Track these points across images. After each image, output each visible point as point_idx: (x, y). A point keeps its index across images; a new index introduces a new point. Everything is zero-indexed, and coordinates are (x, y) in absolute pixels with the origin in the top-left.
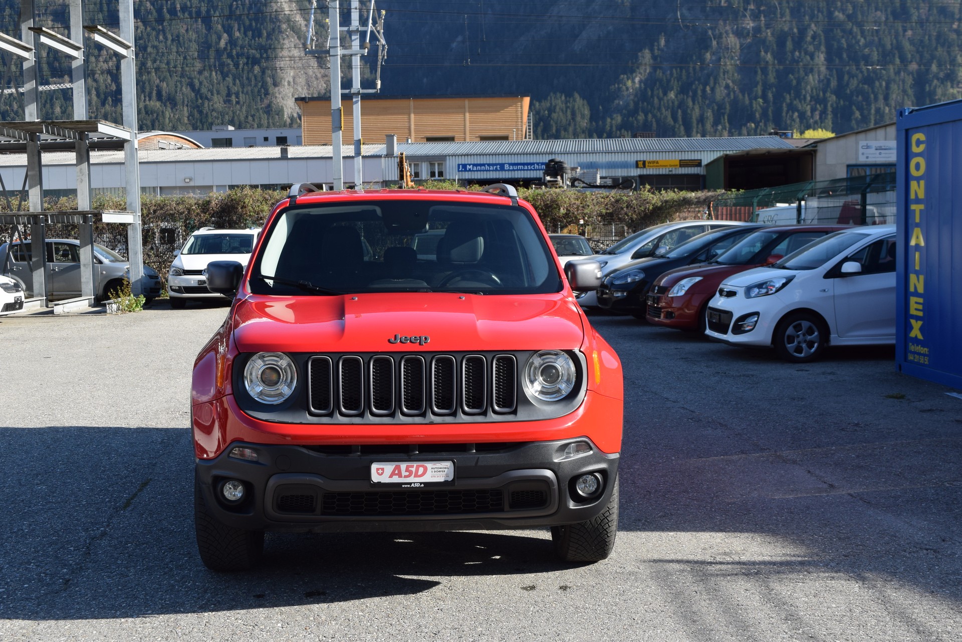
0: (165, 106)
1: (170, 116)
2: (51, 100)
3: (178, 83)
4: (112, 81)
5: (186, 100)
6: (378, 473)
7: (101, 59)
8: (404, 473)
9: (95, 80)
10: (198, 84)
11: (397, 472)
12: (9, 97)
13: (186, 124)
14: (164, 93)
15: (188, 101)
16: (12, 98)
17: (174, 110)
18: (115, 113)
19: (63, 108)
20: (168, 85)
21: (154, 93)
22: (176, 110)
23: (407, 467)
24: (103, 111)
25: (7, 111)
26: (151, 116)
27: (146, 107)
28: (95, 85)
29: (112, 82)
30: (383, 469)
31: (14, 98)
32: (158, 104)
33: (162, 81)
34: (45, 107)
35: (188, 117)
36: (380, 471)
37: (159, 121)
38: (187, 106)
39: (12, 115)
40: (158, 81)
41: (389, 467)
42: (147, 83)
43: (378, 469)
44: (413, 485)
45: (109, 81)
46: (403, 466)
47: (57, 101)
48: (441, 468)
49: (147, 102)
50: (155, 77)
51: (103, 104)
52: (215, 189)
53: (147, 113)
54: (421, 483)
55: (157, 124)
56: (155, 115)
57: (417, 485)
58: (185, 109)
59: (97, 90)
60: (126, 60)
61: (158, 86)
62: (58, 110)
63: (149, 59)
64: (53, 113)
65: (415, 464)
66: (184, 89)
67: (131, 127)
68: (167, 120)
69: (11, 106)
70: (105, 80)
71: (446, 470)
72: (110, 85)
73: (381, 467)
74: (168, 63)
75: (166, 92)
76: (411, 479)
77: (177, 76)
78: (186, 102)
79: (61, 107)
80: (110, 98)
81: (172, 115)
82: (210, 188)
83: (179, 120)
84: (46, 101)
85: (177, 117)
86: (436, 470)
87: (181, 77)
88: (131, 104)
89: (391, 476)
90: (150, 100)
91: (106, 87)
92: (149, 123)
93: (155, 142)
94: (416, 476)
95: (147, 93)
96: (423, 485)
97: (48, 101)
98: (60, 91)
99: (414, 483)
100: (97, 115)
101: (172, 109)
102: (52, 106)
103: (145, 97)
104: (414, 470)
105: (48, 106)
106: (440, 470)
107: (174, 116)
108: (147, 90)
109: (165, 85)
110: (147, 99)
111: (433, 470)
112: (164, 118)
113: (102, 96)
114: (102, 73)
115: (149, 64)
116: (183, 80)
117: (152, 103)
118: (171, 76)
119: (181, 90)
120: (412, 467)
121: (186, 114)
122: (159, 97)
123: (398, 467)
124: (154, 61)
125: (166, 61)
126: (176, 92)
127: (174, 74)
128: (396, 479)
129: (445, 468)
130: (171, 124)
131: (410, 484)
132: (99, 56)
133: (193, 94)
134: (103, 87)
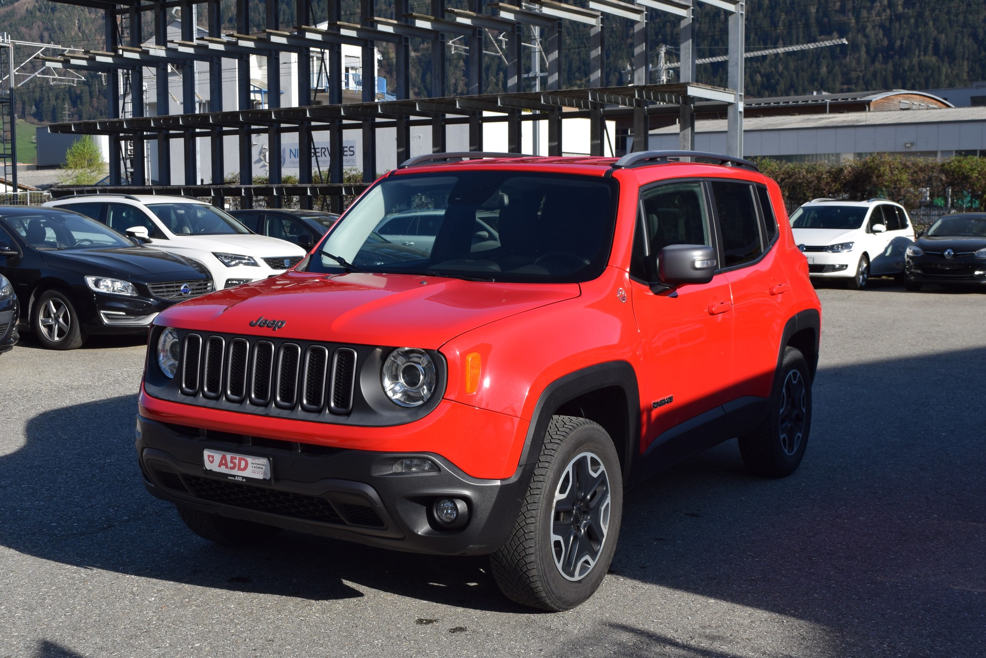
0: (943, 61)
1: (947, 72)
2: (818, 59)
3: (959, 35)
4: (884, 35)
5: (967, 53)
6: (209, 460)
7: (874, 12)
8: (230, 465)
9: (866, 36)
10: (982, 34)
11: (224, 462)
12: (775, 59)
13: (965, 80)
14: (942, 47)
15: (969, 55)
16: (778, 59)
17: (952, 65)
18: (885, 71)
19: (830, 68)
20: (947, 37)
21: (931, 46)
22: (955, 64)
23: (232, 458)
24: (872, 69)
25: (772, 73)
26: (925, 72)
27: (920, 63)
28: (865, 41)
29: (884, 37)
30: (213, 457)
31: (780, 59)
32: (934, 59)
33: (940, 32)
34: (810, 67)
35: (968, 73)
36: (211, 459)
37: (934, 79)
38: (968, 59)
39: (777, 77)
40: (936, 33)
41: (218, 456)
42: (923, 36)
43: (209, 456)
44: (236, 478)
45: (881, 36)
46: (229, 456)
47: (824, 61)
48: (259, 464)
49: (922, 58)
50: (933, 29)
51: (873, 62)
52: (939, 154)
53: (921, 69)
54: (243, 477)
55: (931, 81)
56: (930, 72)
57: (240, 479)
58: (966, 63)
59: (867, 46)
60: (734, 16)
61: (935, 39)
62: (824, 70)
63: (927, 9)
64: (819, 73)
65: (238, 456)
66: (965, 40)
67: (735, 88)
68: (943, 77)
69: (776, 67)
70: (876, 35)
71: (264, 467)
72: (882, 40)
73: (211, 454)
74: (949, 13)
75: (944, 45)
76: (235, 472)
77: (958, 26)
78: (966, 56)
79: (827, 67)
80: (880, 55)
81: (949, 71)
82: (934, 153)
83: (957, 76)
84: (812, 61)
85: (955, 72)
86: (255, 465)
87: (962, 27)
88: (737, 64)
89: (220, 466)
90: (925, 54)
91: (877, 43)
92: (922, 81)
93: (896, 102)
94: (239, 469)
95: (922, 48)
96: (244, 480)
97: (815, 61)
98: (827, 49)
99: (238, 476)
100: (866, 73)
101: (950, 64)
102: (819, 65)
103: (919, 51)
104: (237, 461)
105: (814, 66)
106: (259, 466)
107: (951, 72)
108: (923, 44)
109: (943, 37)
110: (922, 53)
111: (253, 465)
112: (940, 74)
113: (872, 53)
114: (874, 27)
115: (927, 13)
116: (965, 30)
117: (927, 58)
118: (951, 26)
119: (962, 41)
120: (235, 458)
121: (966, 68)
122: (936, 51)
123: (224, 457)
124: (933, 10)
125: (946, 10)
126: (956, 44)
127: (955, 24)
128: (223, 470)
129: (263, 465)
130: (947, 82)
131: (234, 476)
132: (872, 8)
133: (976, 46)
134: (873, 43)
